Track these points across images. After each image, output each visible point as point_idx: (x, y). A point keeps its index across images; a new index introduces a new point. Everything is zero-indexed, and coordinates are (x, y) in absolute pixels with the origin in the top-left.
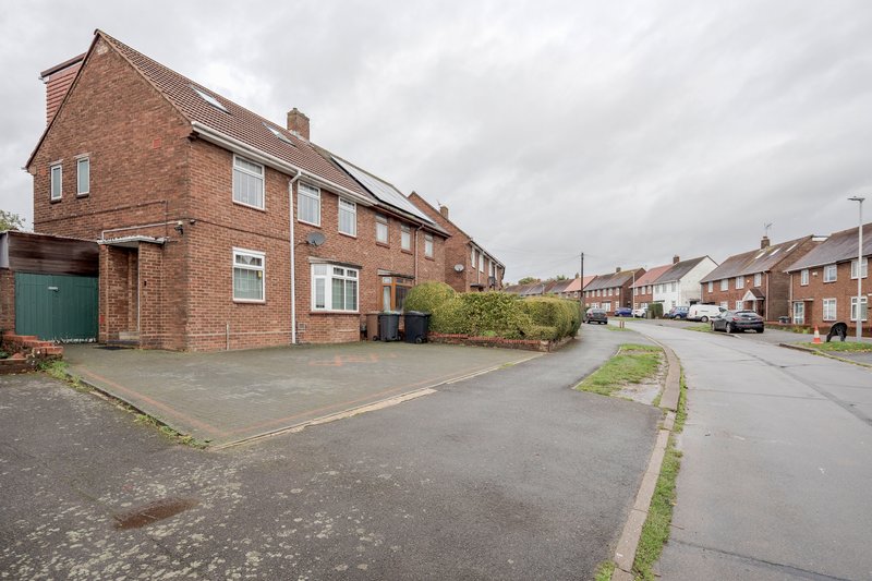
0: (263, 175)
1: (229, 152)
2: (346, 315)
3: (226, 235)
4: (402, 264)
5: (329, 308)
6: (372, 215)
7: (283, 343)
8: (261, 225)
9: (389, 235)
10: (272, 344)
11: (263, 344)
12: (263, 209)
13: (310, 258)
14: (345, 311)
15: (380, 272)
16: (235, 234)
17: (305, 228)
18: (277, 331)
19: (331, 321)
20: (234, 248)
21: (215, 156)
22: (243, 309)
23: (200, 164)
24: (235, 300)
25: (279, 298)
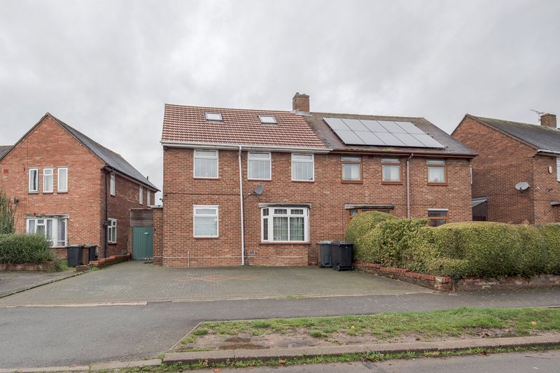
0: (217, 156)
1: (191, 150)
2: (290, 244)
3: (188, 199)
4: (384, 196)
5: (271, 240)
6: (334, 160)
7: (234, 264)
8: (215, 188)
9: (362, 173)
10: (223, 264)
11: (216, 264)
12: (217, 178)
13: (260, 204)
14: (289, 241)
15: (347, 206)
16: (195, 197)
17: (255, 183)
18: (229, 256)
19: (271, 249)
20: (194, 205)
21: (181, 155)
22: (201, 242)
23: (171, 161)
24: (195, 236)
25: (230, 235)
